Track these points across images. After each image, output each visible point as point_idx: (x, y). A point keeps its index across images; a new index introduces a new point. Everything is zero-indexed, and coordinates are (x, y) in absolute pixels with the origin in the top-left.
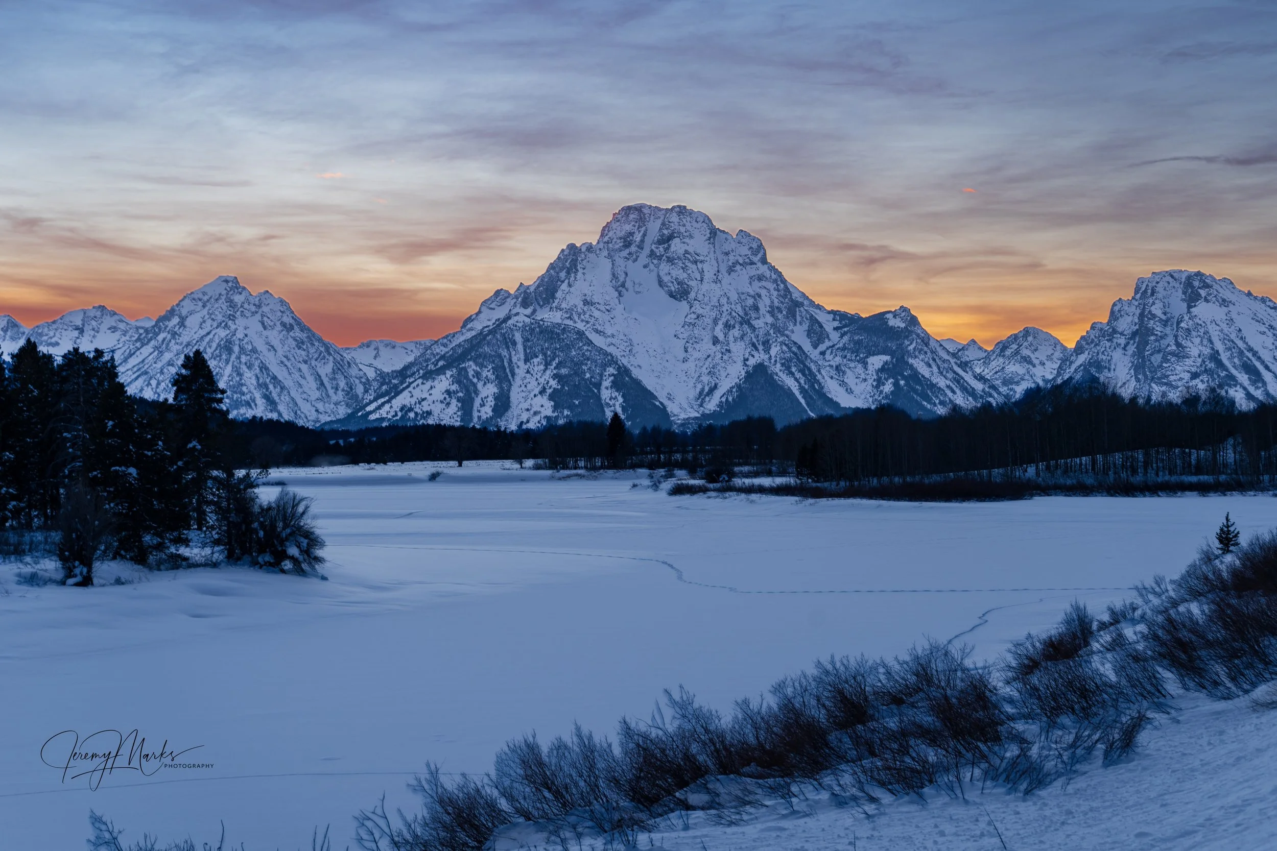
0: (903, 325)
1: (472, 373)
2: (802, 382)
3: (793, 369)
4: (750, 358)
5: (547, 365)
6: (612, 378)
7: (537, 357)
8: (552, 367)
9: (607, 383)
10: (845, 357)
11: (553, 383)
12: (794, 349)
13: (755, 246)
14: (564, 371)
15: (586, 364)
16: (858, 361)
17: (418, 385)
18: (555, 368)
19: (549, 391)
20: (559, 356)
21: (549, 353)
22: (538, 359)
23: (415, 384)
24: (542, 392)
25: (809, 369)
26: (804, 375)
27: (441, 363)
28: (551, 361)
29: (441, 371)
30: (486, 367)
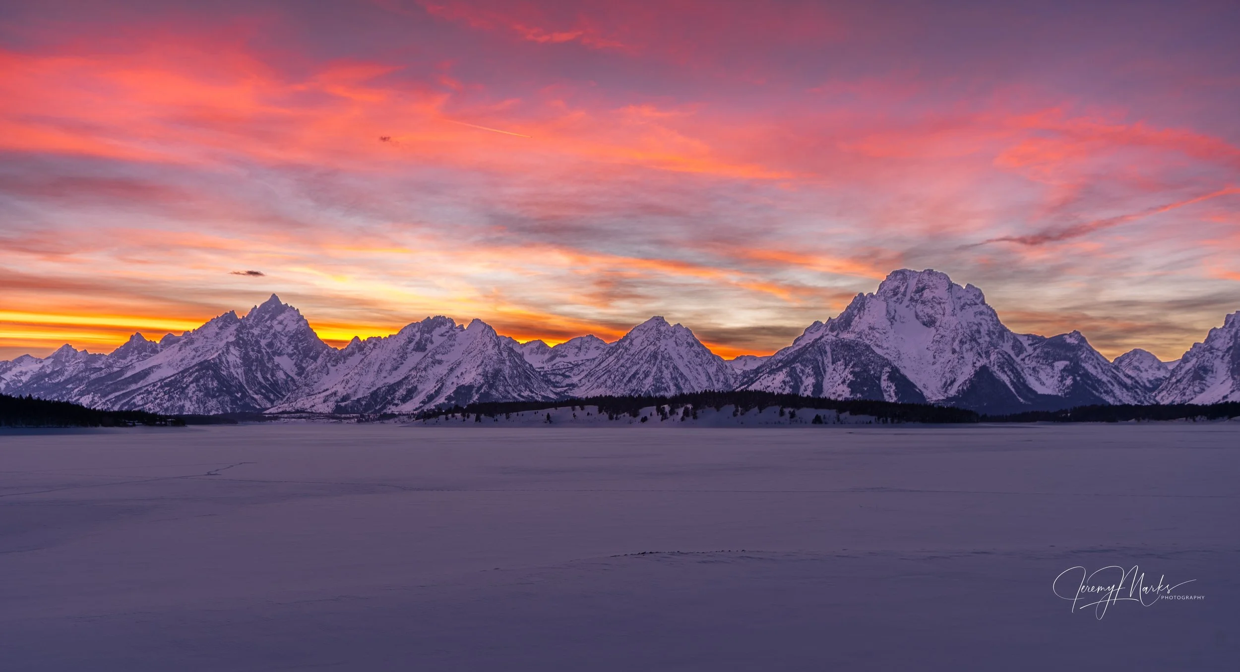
0: (1076, 342)
1: (799, 370)
2: (1012, 377)
3: (1006, 369)
4: (977, 362)
5: (846, 365)
6: (888, 374)
7: (840, 361)
8: (850, 367)
9: (884, 377)
10: (1039, 362)
11: (850, 377)
12: (1006, 356)
13: (977, 293)
14: (857, 369)
15: (871, 365)
16: (1048, 365)
17: (765, 378)
18: (851, 368)
19: (848, 382)
20: (853, 360)
21: (847, 358)
22: (841, 362)
23: (763, 377)
24: (844, 382)
25: (1016, 369)
26: (1013, 373)
27: (780, 365)
28: (848, 363)
29: (779, 369)
30: (808, 367)
